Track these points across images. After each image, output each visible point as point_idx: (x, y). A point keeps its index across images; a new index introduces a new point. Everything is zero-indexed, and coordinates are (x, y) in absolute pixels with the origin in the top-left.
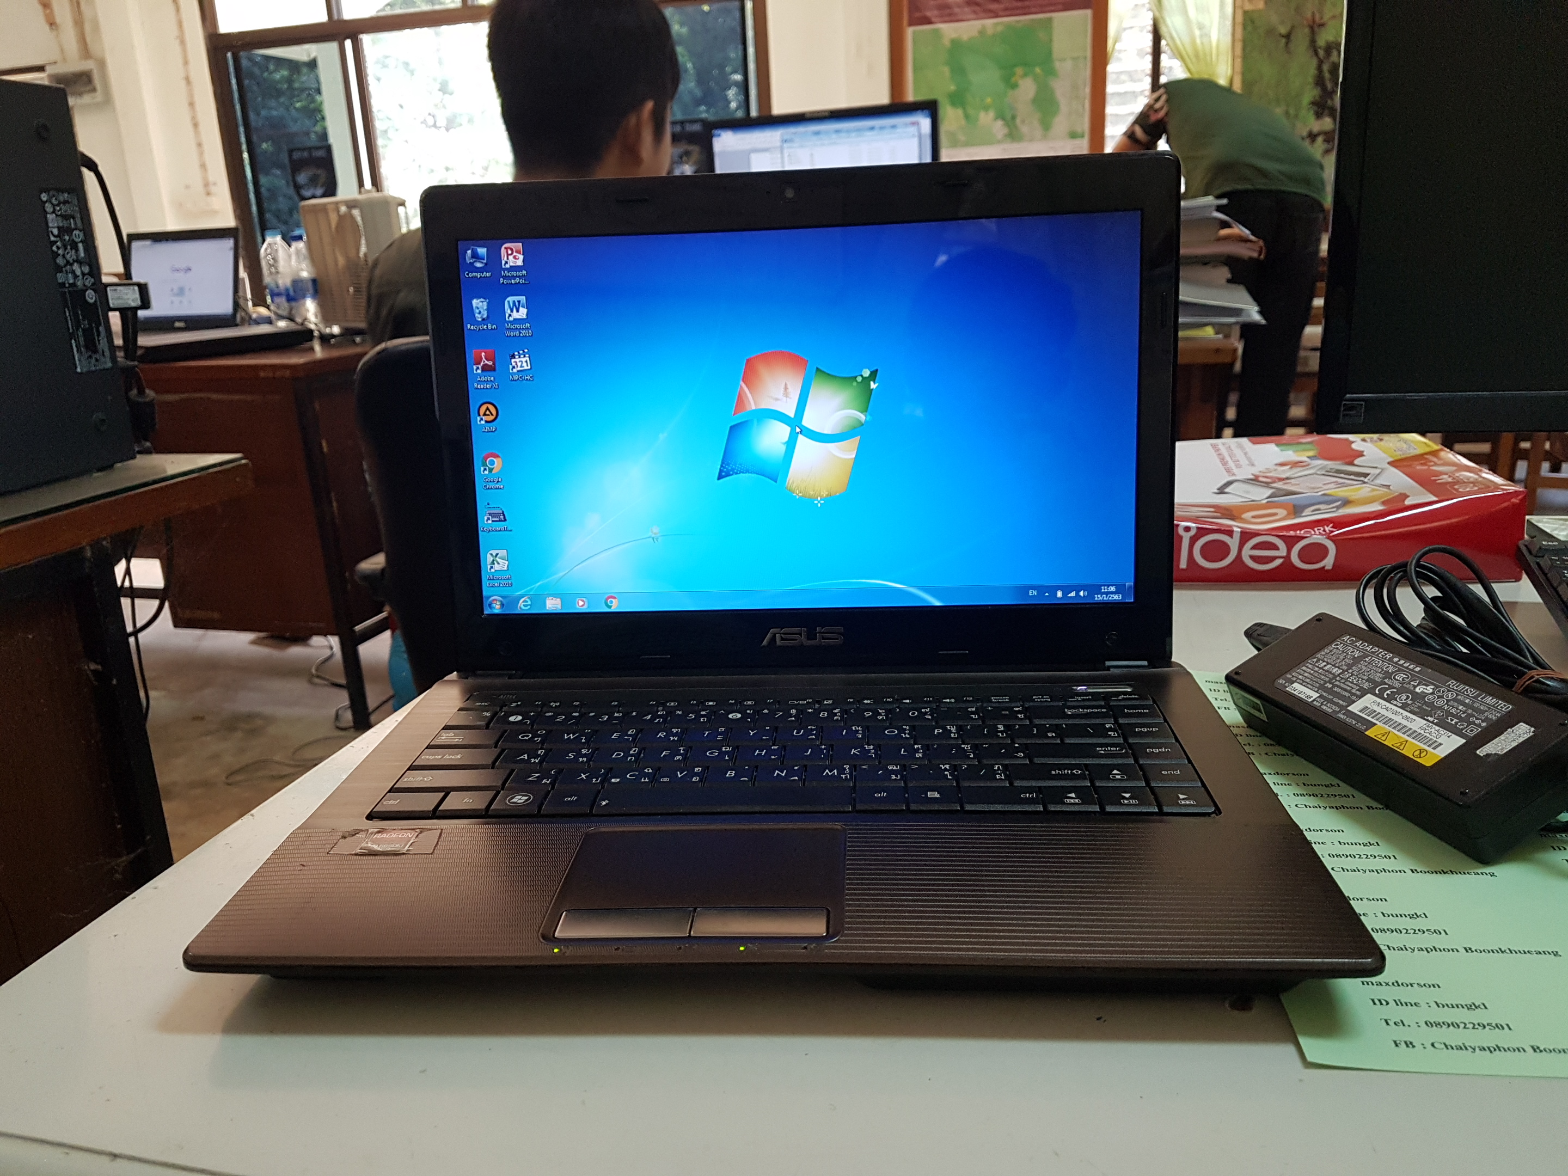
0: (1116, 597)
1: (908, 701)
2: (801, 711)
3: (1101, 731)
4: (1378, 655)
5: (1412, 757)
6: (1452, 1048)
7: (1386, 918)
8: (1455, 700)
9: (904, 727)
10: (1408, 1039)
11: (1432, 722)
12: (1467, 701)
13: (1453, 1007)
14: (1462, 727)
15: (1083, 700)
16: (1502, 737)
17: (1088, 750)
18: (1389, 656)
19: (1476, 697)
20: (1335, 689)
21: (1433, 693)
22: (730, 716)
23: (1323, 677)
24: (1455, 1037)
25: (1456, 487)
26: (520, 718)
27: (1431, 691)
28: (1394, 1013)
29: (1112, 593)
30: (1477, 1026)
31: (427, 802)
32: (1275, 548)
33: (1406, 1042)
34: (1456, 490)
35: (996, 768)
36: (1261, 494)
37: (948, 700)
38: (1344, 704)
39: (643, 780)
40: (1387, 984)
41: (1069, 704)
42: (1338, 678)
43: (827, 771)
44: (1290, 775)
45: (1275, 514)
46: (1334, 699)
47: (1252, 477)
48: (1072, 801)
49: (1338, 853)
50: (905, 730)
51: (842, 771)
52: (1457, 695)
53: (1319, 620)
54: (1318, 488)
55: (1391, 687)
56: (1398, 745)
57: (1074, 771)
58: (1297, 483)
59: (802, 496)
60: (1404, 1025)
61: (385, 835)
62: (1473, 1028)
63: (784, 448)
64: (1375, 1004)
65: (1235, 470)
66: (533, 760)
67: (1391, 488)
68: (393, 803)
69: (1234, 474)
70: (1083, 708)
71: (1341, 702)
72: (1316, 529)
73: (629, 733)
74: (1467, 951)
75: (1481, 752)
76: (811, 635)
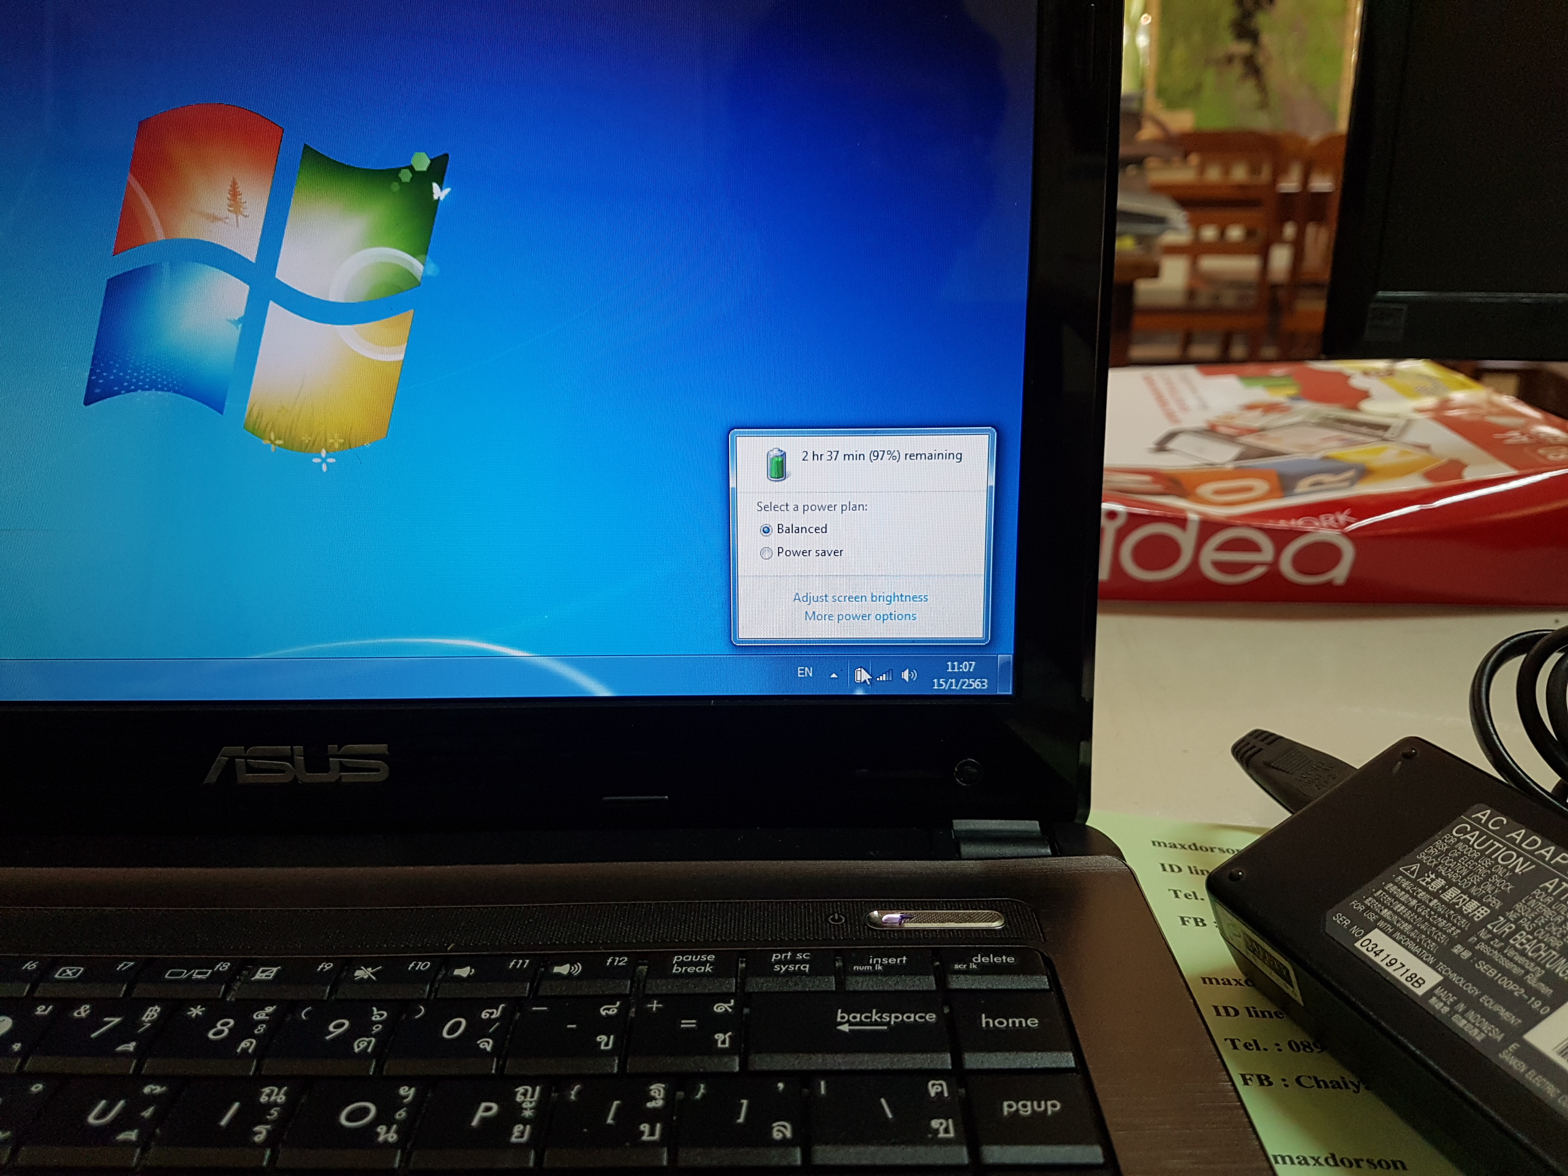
0: (977, 685)
20: (1482, 966)
23: (1442, 923)
25: (1541, 452)
29: (968, 675)
32: (1256, 548)
34: (1541, 458)
36: (1223, 453)
38: (1514, 1021)
41: (850, 987)
42: (1483, 934)
45: (1253, 489)
46: (1484, 1001)
47: (1206, 426)
53: (1407, 756)
54: (1312, 447)
58: (1278, 437)
59: (283, 446)
63: (236, 332)
65: (1180, 415)
69: (1179, 421)
70: (884, 1003)
71: (1505, 1015)
72: (1322, 517)
76: (317, 762)
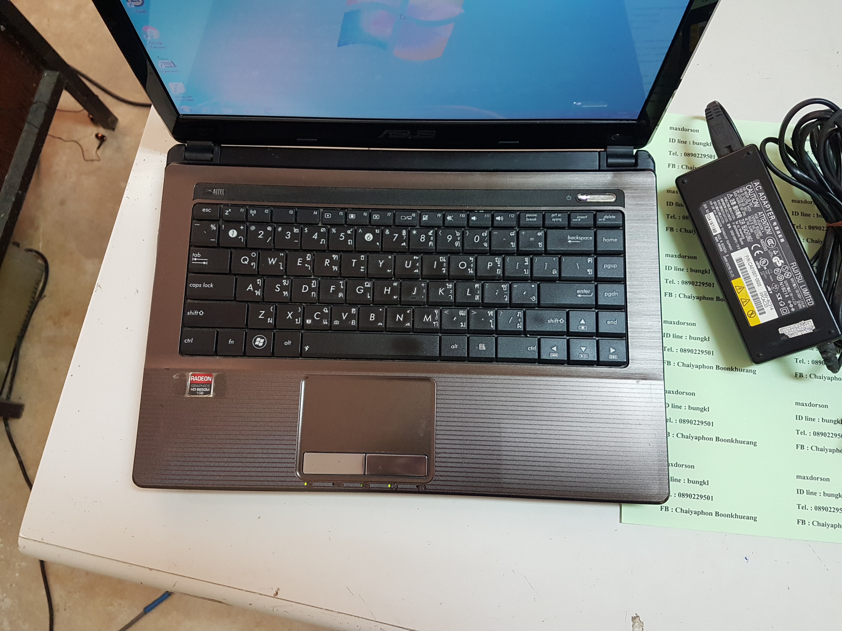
4: (767, 213)
5: (746, 314)
7: (690, 410)
8: (789, 281)
11: (768, 292)
12: (794, 285)
14: (781, 305)
16: (796, 325)
18: (773, 217)
19: (800, 284)
20: (732, 232)
21: (780, 267)
23: (729, 216)
27: (780, 265)
33: (666, 508)
38: (731, 249)
42: (737, 222)
46: (727, 241)
49: (686, 347)
51: (433, 317)
52: (791, 278)
53: (748, 153)
55: (761, 249)
56: (744, 300)
71: (730, 246)
74: (716, 440)
75: (781, 331)
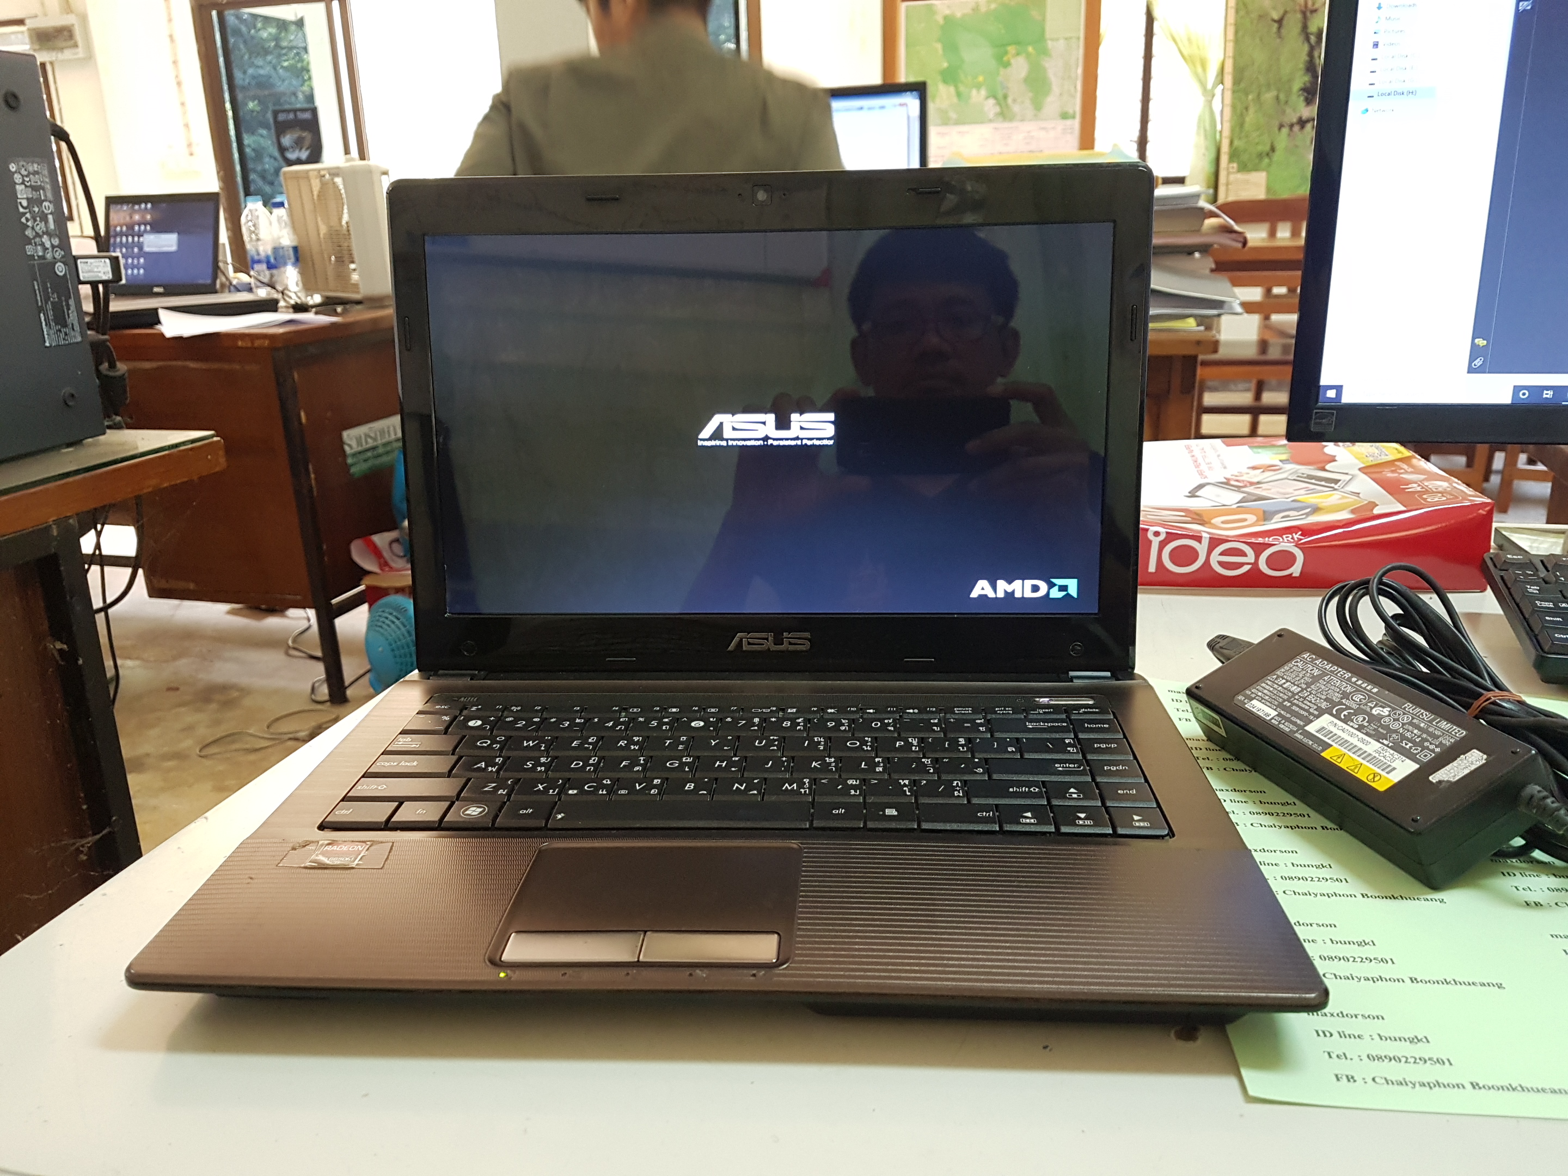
1: (871, 711)
2: (764, 720)
3: (1060, 746)
4: (1336, 674)
5: (1366, 781)
6: (1393, 1084)
7: (1335, 945)
8: (1411, 723)
9: (866, 739)
10: (1349, 1073)
11: (1387, 746)
12: (1422, 725)
13: (1396, 1040)
14: (1415, 752)
15: (1045, 713)
16: (1455, 763)
17: (1045, 767)
18: (1348, 675)
19: (1431, 722)
20: (1294, 708)
21: (1389, 715)
22: (693, 724)
23: (1281, 695)
24: (1394, 1071)
25: (1425, 496)
26: (479, 723)
27: (1387, 713)
28: (1337, 1044)
30: (1418, 1061)
31: (380, 812)
32: (1244, 554)
33: (1347, 1077)
34: (1425, 500)
35: (955, 784)
36: (1231, 498)
37: (911, 711)
38: (1302, 723)
39: (600, 792)
40: (1332, 1015)
41: (1031, 717)
42: (1297, 697)
43: (787, 785)
44: (1248, 792)
45: (1245, 520)
46: (1292, 718)
47: (1225, 480)
48: (1028, 821)
49: (1290, 875)
50: (867, 741)
51: (801, 785)
52: (1413, 718)
53: (1280, 636)
54: (1288, 494)
55: (1348, 708)
56: (1352, 768)
57: (1032, 789)
58: (1269, 487)
60: (1346, 1058)
61: (335, 848)
62: (1415, 1062)
64: (1319, 1035)
65: (1207, 473)
66: (490, 769)
67: (1360, 495)
68: (347, 813)
69: (1206, 477)
70: (1045, 721)
71: (1299, 722)
72: (1284, 536)
73: (590, 740)
74: (1413, 982)
75: (1434, 778)
76: (778, 641)
